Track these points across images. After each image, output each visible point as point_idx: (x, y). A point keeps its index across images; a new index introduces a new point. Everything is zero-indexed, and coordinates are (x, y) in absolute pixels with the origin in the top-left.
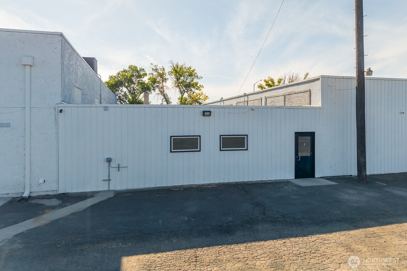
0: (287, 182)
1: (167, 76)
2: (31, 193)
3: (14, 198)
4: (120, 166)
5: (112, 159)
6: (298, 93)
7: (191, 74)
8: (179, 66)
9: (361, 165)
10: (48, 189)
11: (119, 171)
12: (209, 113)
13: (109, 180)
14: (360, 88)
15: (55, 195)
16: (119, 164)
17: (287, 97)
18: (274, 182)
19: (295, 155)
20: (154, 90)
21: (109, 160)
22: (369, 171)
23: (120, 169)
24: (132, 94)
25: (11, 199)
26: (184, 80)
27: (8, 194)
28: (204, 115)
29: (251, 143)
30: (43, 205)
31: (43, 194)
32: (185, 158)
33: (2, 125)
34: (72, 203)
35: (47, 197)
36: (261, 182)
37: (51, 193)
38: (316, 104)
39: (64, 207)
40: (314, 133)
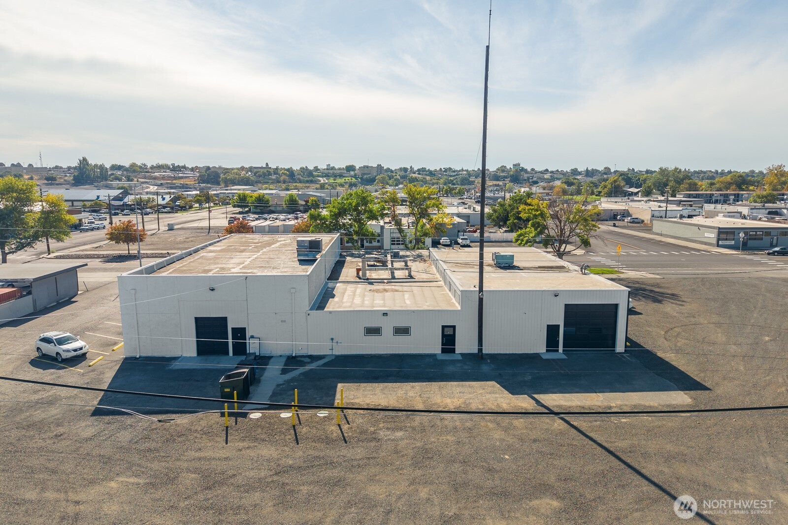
0: (433, 356)
2: (295, 354)
4: (338, 342)
9: (480, 350)
10: (303, 353)
11: (337, 345)
12: (386, 315)
13: (332, 349)
15: (308, 356)
18: (426, 355)
19: (442, 339)
21: (332, 339)
22: (485, 351)
25: (287, 357)
27: (285, 354)
28: (383, 315)
29: (412, 331)
30: (303, 361)
31: (301, 354)
32: (373, 338)
33: (282, 321)
34: (316, 361)
35: (303, 357)
36: (418, 354)
37: (305, 355)
38: (460, 308)
39: (313, 363)
40: (455, 326)
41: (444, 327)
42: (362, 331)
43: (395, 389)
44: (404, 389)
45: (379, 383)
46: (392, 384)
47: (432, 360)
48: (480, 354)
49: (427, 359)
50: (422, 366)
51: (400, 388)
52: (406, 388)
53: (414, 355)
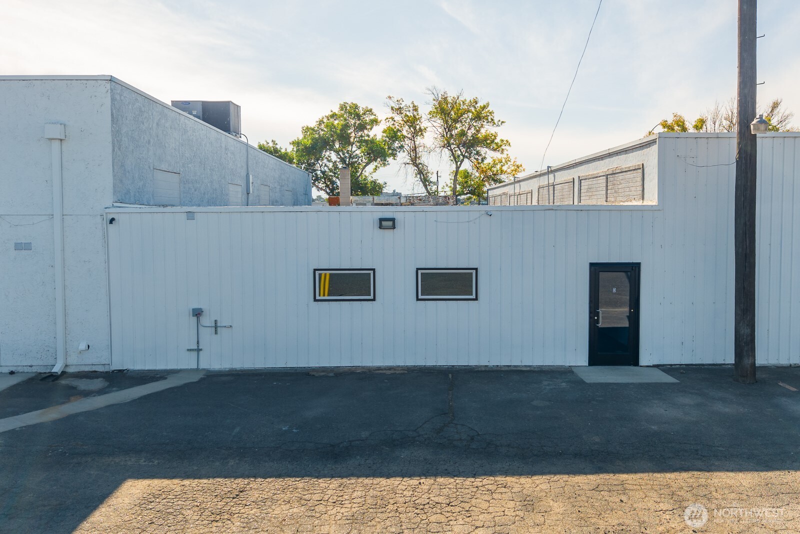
1: (424, 124)
2: (66, 366)
3: (40, 373)
4: (219, 324)
5: (202, 312)
6: (626, 171)
8: (449, 100)
10: (95, 361)
11: (216, 333)
12: (390, 223)
13: (199, 350)
14: (743, 162)
15: (107, 372)
16: (215, 321)
17: (611, 178)
18: (536, 369)
19: (590, 313)
20: (394, 156)
21: (197, 313)
23: (219, 329)
25: (34, 375)
26: (462, 130)
27: (31, 366)
28: (381, 227)
29: (484, 283)
30: (75, 388)
31: (87, 369)
32: (343, 312)
33: (19, 247)
34: (121, 388)
35: (92, 375)
36: (507, 369)
37: (100, 369)
38: (652, 199)
39: (105, 393)
40: (638, 265)
41: (597, 269)
42: (306, 284)
43: (433, 518)
44: (481, 517)
45: (345, 480)
46: (414, 482)
47: (564, 384)
48: (747, 362)
49: (545, 383)
50: (535, 403)
51: (457, 509)
52: (491, 509)
53: (493, 371)
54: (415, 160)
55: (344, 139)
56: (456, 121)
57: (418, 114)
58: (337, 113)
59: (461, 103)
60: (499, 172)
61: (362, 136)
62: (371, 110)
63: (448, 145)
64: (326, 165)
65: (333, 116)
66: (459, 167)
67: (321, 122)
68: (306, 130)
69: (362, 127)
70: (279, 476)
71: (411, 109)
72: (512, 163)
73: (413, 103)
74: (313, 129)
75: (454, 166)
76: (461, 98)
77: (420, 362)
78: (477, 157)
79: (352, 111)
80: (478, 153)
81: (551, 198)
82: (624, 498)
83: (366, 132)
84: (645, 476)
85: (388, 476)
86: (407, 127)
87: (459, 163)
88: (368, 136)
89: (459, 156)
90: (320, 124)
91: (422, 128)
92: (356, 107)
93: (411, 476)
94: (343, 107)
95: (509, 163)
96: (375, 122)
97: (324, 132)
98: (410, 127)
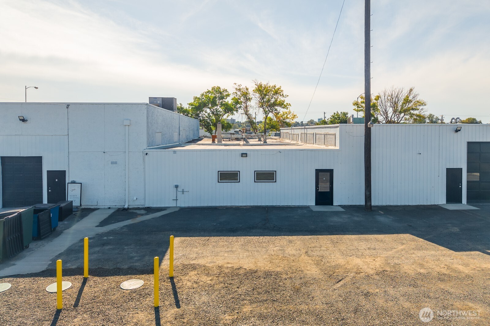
1: (251, 96)
2: (129, 206)
4: (184, 191)
7: (277, 92)
8: (263, 86)
10: (139, 204)
11: (183, 194)
12: (246, 155)
13: (177, 200)
14: (367, 136)
15: (143, 208)
16: (183, 189)
17: (326, 136)
18: (297, 207)
19: (316, 187)
20: (237, 111)
21: (177, 187)
22: (374, 202)
23: (184, 192)
24: (215, 115)
25: (117, 209)
26: (269, 99)
27: (116, 206)
28: (242, 156)
29: (279, 177)
30: (136, 213)
31: (136, 207)
32: (228, 186)
33: (112, 163)
34: (153, 213)
35: (139, 209)
36: (286, 206)
37: (141, 207)
38: (337, 147)
39: (148, 214)
40: (333, 170)
41: (318, 171)
42: (215, 176)
43: (264, 245)
44: (278, 244)
45: (237, 237)
46: (258, 237)
47: (306, 211)
48: (368, 204)
49: (299, 211)
50: (295, 217)
51: (271, 243)
52: (280, 243)
53: (281, 207)
54: (246, 113)
55: (214, 103)
56: (265, 95)
57: (248, 92)
58: (210, 90)
59: (268, 87)
60: (286, 118)
61: (222, 102)
62: (226, 90)
63: (262, 106)
64: (204, 115)
65: (209, 92)
66: (267, 116)
67: (202, 95)
68: (196, 98)
69: (222, 98)
70: (218, 236)
71: (245, 89)
72: (292, 114)
73: (246, 87)
74: (199, 98)
75: (265, 116)
76: (268, 85)
77: (256, 204)
78: (275, 112)
79: (217, 90)
80: (276, 110)
81: (306, 139)
82: (317, 241)
83: (224, 100)
84: (325, 236)
85: (250, 236)
86: (243, 97)
87: (267, 114)
88: (225, 102)
89: (267, 111)
90: (202, 96)
91: (250, 98)
92: (219, 88)
93: (257, 236)
94: (213, 88)
95: (290, 114)
96: (228, 95)
97: (204, 99)
98: (244, 97)
